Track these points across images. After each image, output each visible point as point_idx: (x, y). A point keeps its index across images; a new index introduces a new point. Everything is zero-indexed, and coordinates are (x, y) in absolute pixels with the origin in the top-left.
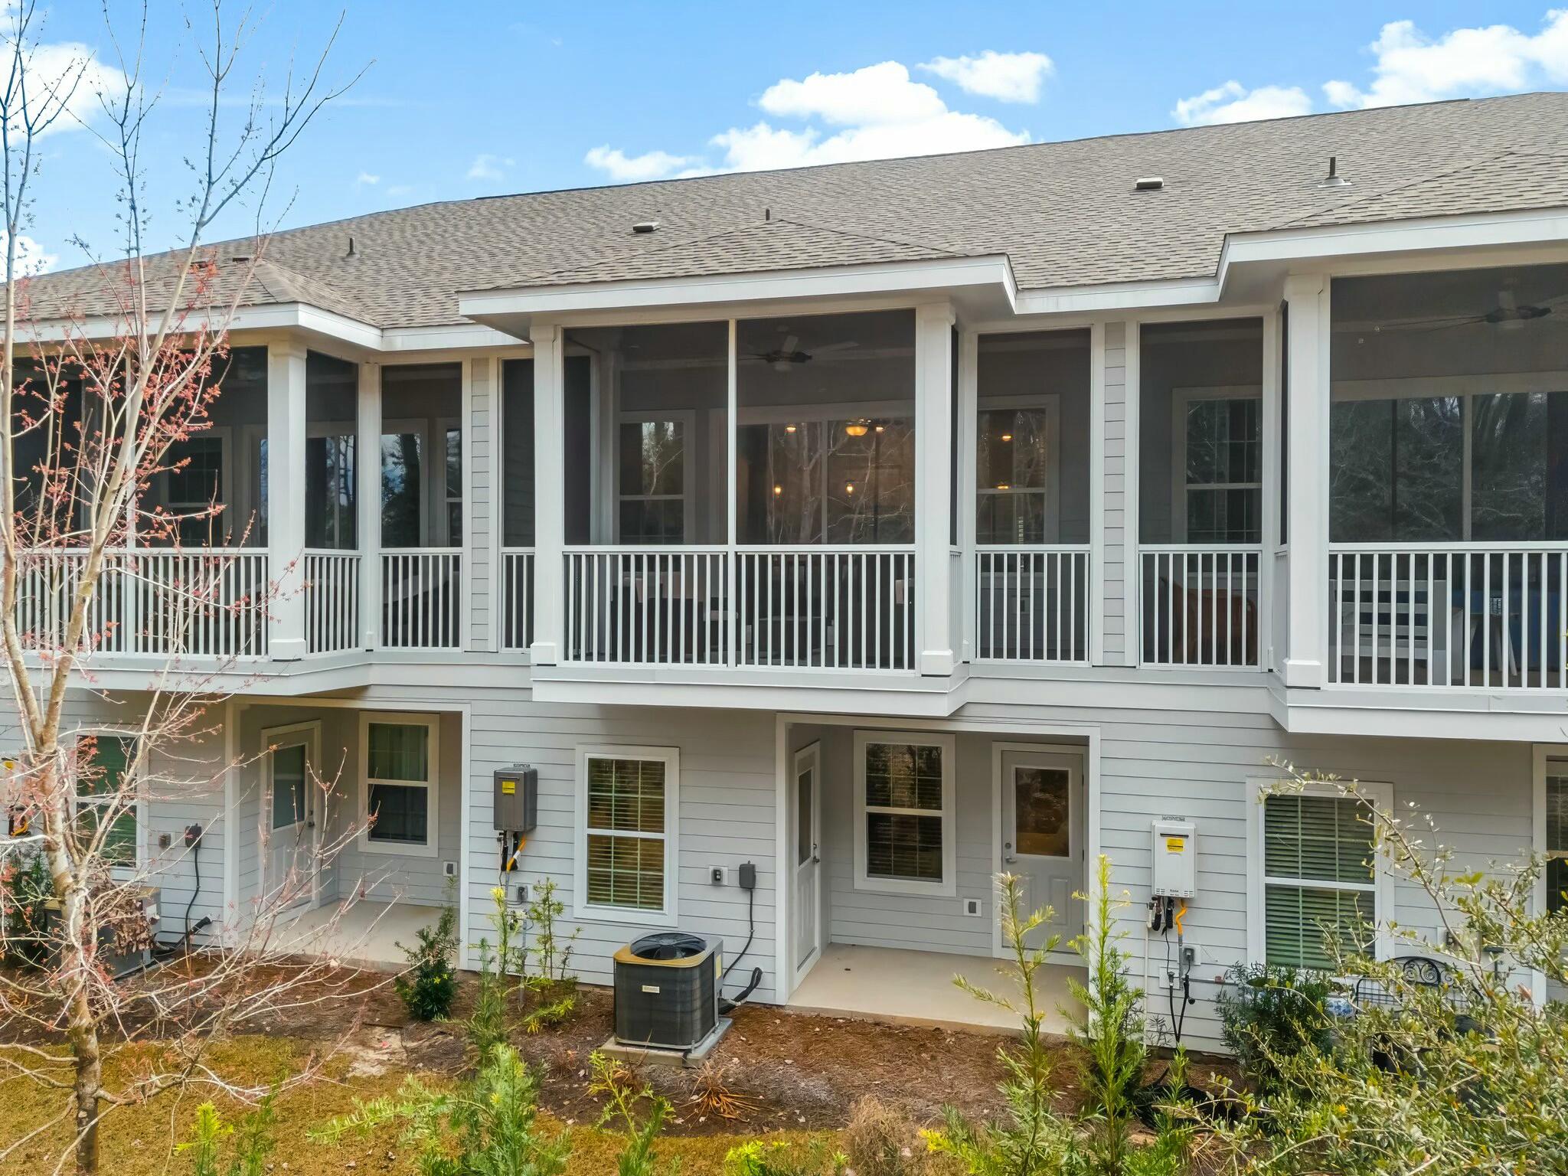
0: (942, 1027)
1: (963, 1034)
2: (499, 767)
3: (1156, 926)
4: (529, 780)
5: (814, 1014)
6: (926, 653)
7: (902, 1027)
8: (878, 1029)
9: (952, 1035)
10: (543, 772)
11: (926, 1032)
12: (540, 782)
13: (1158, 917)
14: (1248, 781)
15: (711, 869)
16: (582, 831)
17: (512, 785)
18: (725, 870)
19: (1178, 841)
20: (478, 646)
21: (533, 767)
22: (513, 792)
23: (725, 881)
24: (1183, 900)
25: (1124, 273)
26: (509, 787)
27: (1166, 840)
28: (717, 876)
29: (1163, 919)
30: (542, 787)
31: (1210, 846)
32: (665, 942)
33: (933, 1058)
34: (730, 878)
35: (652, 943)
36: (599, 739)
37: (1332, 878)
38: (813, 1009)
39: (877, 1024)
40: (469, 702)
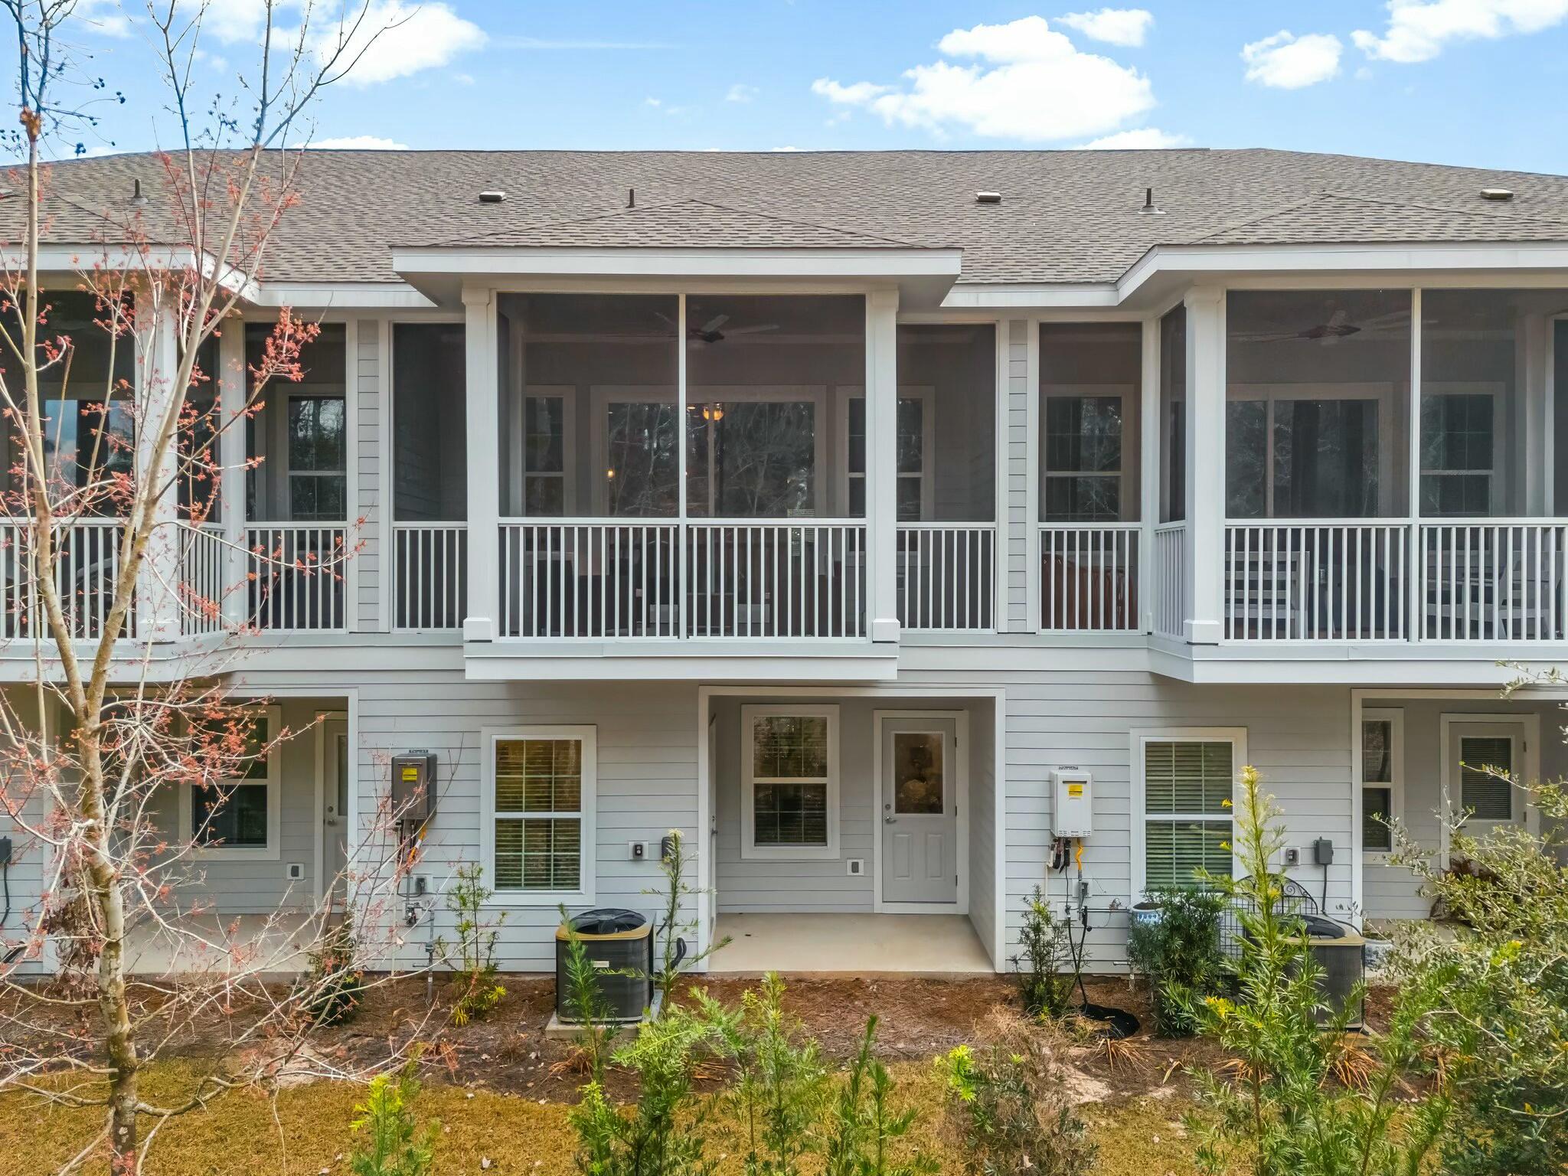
0: (861, 977)
1: (882, 981)
2: (396, 754)
3: (1056, 866)
4: (429, 766)
5: (736, 978)
6: (877, 621)
7: (823, 981)
8: (803, 984)
9: (872, 984)
10: (443, 757)
11: (849, 983)
12: (439, 768)
13: (1058, 856)
14: (1131, 731)
15: (632, 844)
16: (489, 815)
17: (414, 771)
18: (645, 844)
19: (1079, 787)
20: (367, 627)
21: (431, 752)
22: (415, 778)
23: (646, 856)
24: (1078, 840)
25: (1027, 276)
26: (411, 774)
27: (1067, 787)
28: (638, 852)
29: (1062, 860)
30: (443, 773)
31: (1105, 790)
32: (605, 918)
33: (866, 1004)
34: (651, 852)
35: (591, 919)
36: (512, 720)
37: (1199, 811)
38: (735, 973)
39: (800, 981)
40: (354, 686)
